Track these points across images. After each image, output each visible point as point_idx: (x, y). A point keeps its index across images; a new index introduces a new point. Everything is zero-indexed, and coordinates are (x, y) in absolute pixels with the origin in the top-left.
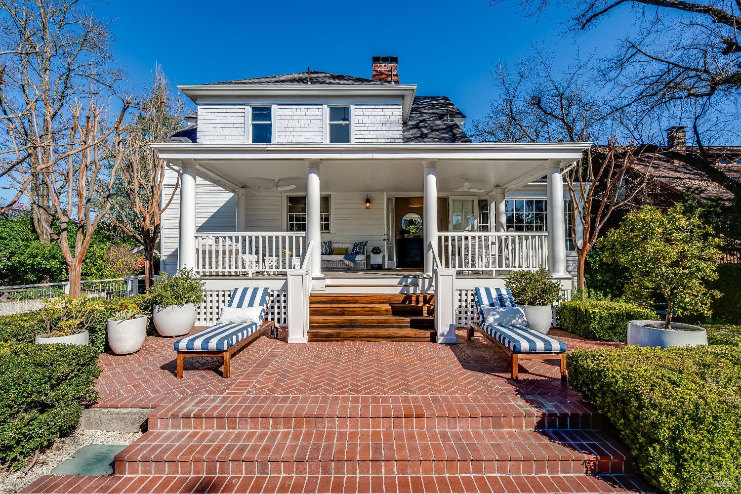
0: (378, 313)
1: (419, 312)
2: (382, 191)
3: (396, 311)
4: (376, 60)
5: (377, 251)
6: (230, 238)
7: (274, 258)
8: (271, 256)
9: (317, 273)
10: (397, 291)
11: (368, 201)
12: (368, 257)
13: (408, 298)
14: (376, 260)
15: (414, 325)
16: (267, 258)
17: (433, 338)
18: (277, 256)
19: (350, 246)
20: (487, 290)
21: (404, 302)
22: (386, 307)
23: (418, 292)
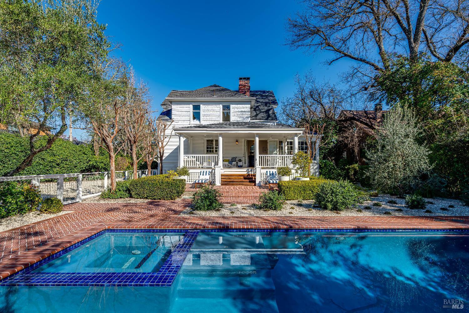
0: (241, 179)
1: (252, 178)
2: (242, 138)
3: (245, 178)
4: (241, 79)
5: (240, 161)
6: (193, 157)
7: (206, 163)
8: (205, 162)
9: (222, 168)
10: (246, 173)
11: (237, 141)
12: (237, 163)
13: (249, 175)
14: (240, 164)
15: (250, 182)
16: (204, 163)
17: (255, 185)
18: (207, 162)
19: (230, 159)
20: (270, 171)
21: (248, 176)
22: (242, 177)
23: (252, 173)
